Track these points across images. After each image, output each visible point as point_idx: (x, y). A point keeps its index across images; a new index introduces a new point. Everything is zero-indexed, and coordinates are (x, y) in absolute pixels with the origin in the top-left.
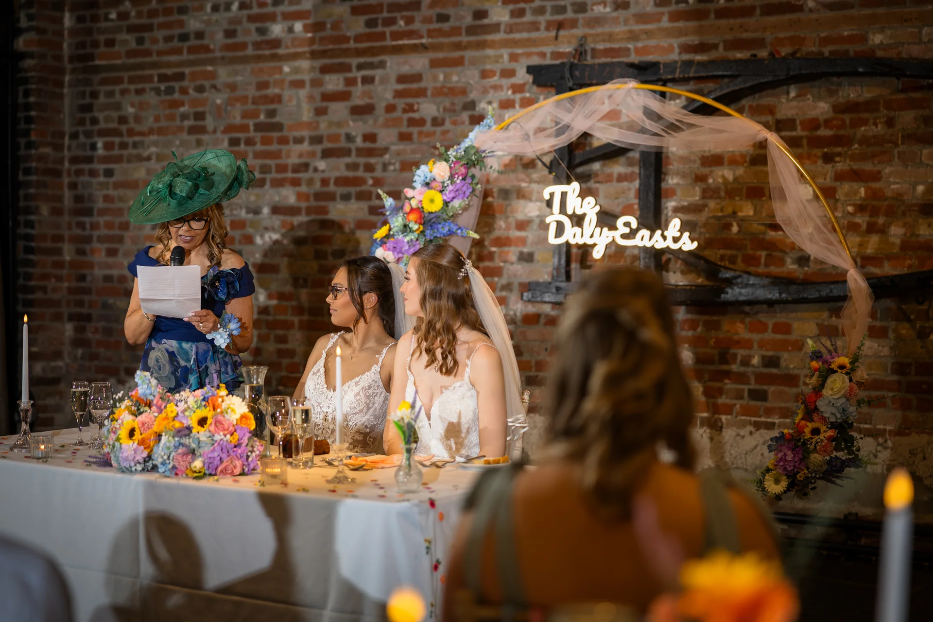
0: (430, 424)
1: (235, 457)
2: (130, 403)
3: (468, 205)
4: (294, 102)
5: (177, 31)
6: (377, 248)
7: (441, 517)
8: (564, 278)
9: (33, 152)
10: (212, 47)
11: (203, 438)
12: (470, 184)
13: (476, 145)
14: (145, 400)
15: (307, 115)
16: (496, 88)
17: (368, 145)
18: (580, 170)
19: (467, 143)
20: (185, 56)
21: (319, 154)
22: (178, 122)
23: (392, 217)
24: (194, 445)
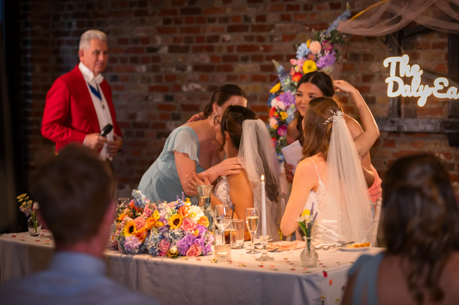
1: (197, 244)
2: (129, 210)
3: (334, 70)
6: (272, 99)
7: (331, 283)
8: (397, 115)
9: (29, 29)
11: (177, 233)
12: (335, 56)
13: (339, 29)
14: (139, 207)
17: (260, 23)
19: (332, 28)
21: (226, 30)
22: (128, 8)
23: (282, 78)
24: (171, 237)
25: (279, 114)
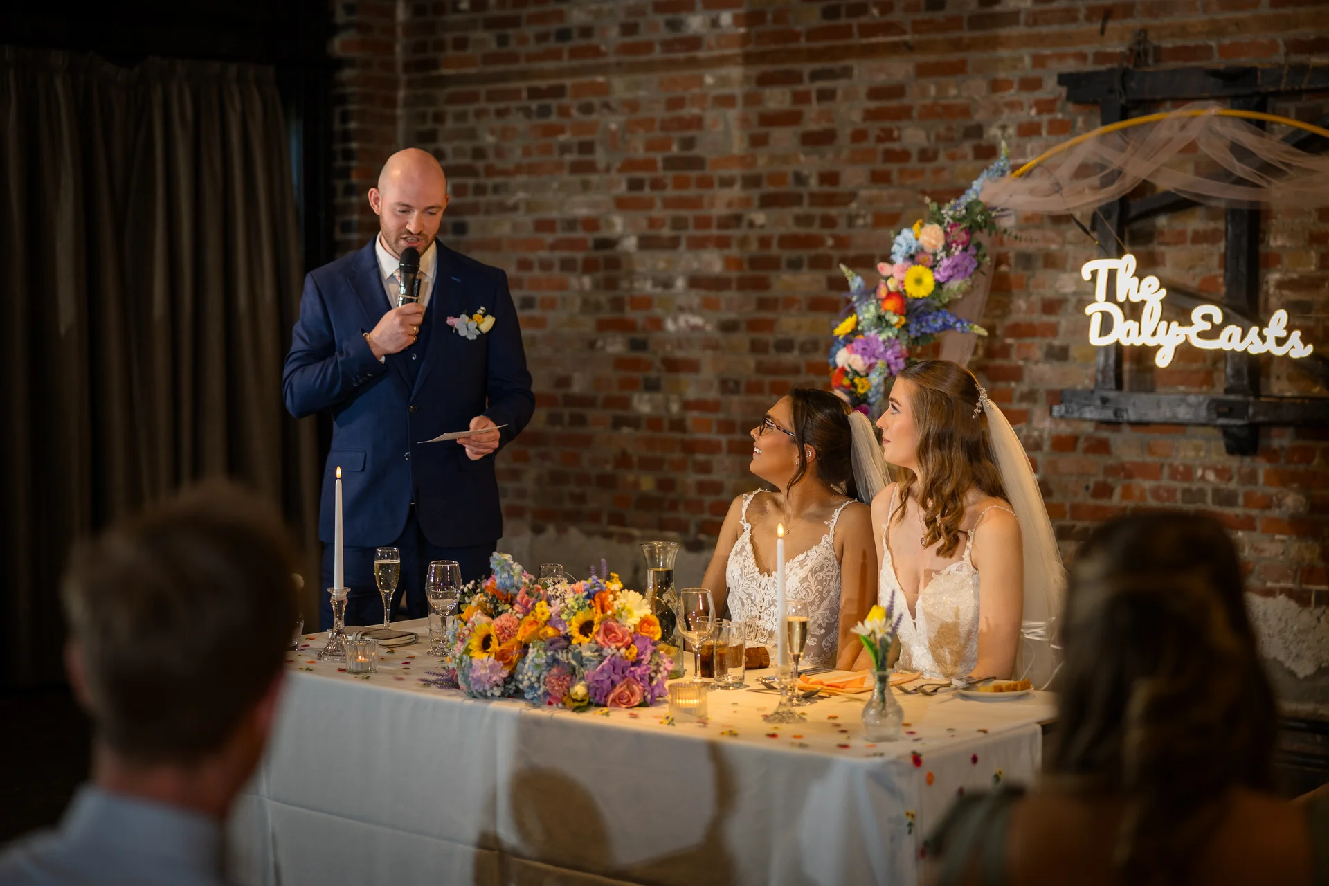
0: (915, 624)
1: (632, 679)
2: (485, 599)
3: (972, 286)
4: (721, 127)
5: (554, 26)
6: (838, 350)
7: (930, 779)
8: (1113, 385)
10: (603, 48)
11: (587, 654)
12: (974, 256)
13: (983, 198)
14: (505, 593)
15: (738, 146)
16: (1012, 105)
17: (827, 189)
18: (1136, 226)
19: (970, 196)
20: (566, 63)
21: (756, 202)
22: (556, 157)
23: (860, 305)
24: (573, 663)
25: (852, 380)
